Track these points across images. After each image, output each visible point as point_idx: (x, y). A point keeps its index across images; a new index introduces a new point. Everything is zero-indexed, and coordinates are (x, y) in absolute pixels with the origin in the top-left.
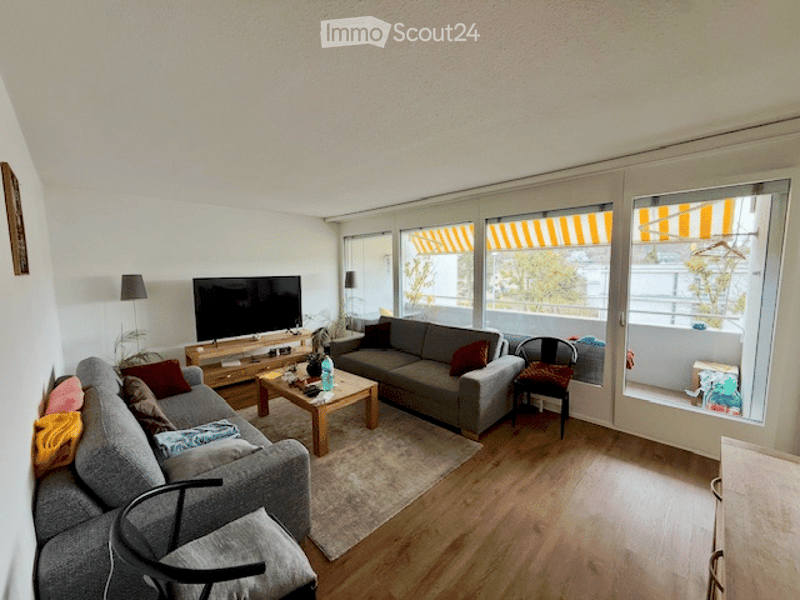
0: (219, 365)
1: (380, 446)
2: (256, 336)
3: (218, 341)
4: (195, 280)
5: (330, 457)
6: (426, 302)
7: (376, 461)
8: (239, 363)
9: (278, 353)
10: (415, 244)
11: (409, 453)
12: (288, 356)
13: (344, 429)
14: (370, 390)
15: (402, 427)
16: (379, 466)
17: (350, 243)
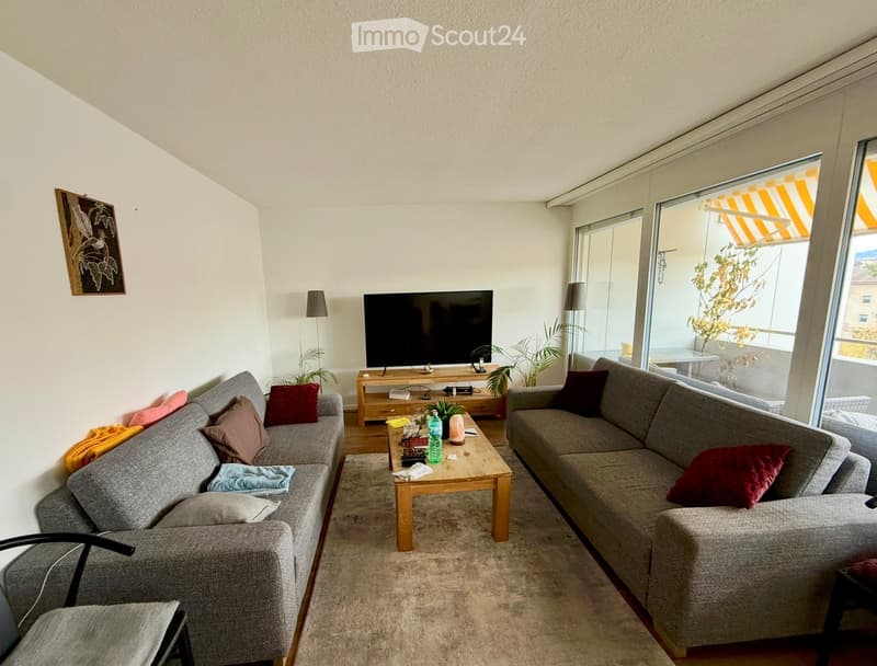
0: (385, 396)
1: (486, 574)
2: (427, 367)
3: (388, 368)
4: (365, 296)
5: (413, 556)
6: (732, 339)
7: (461, 595)
8: (407, 397)
9: (455, 392)
10: (731, 228)
11: (517, 611)
12: (469, 398)
13: (461, 524)
14: (495, 479)
15: (546, 557)
16: (456, 607)
17: (585, 238)
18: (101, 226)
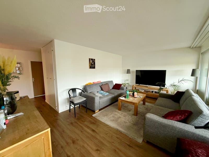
2: (147, 86)
4: (136, 70)
8: (143, 91)
9: (154, 92)
14: (134, 103)
18: (93, 61)
